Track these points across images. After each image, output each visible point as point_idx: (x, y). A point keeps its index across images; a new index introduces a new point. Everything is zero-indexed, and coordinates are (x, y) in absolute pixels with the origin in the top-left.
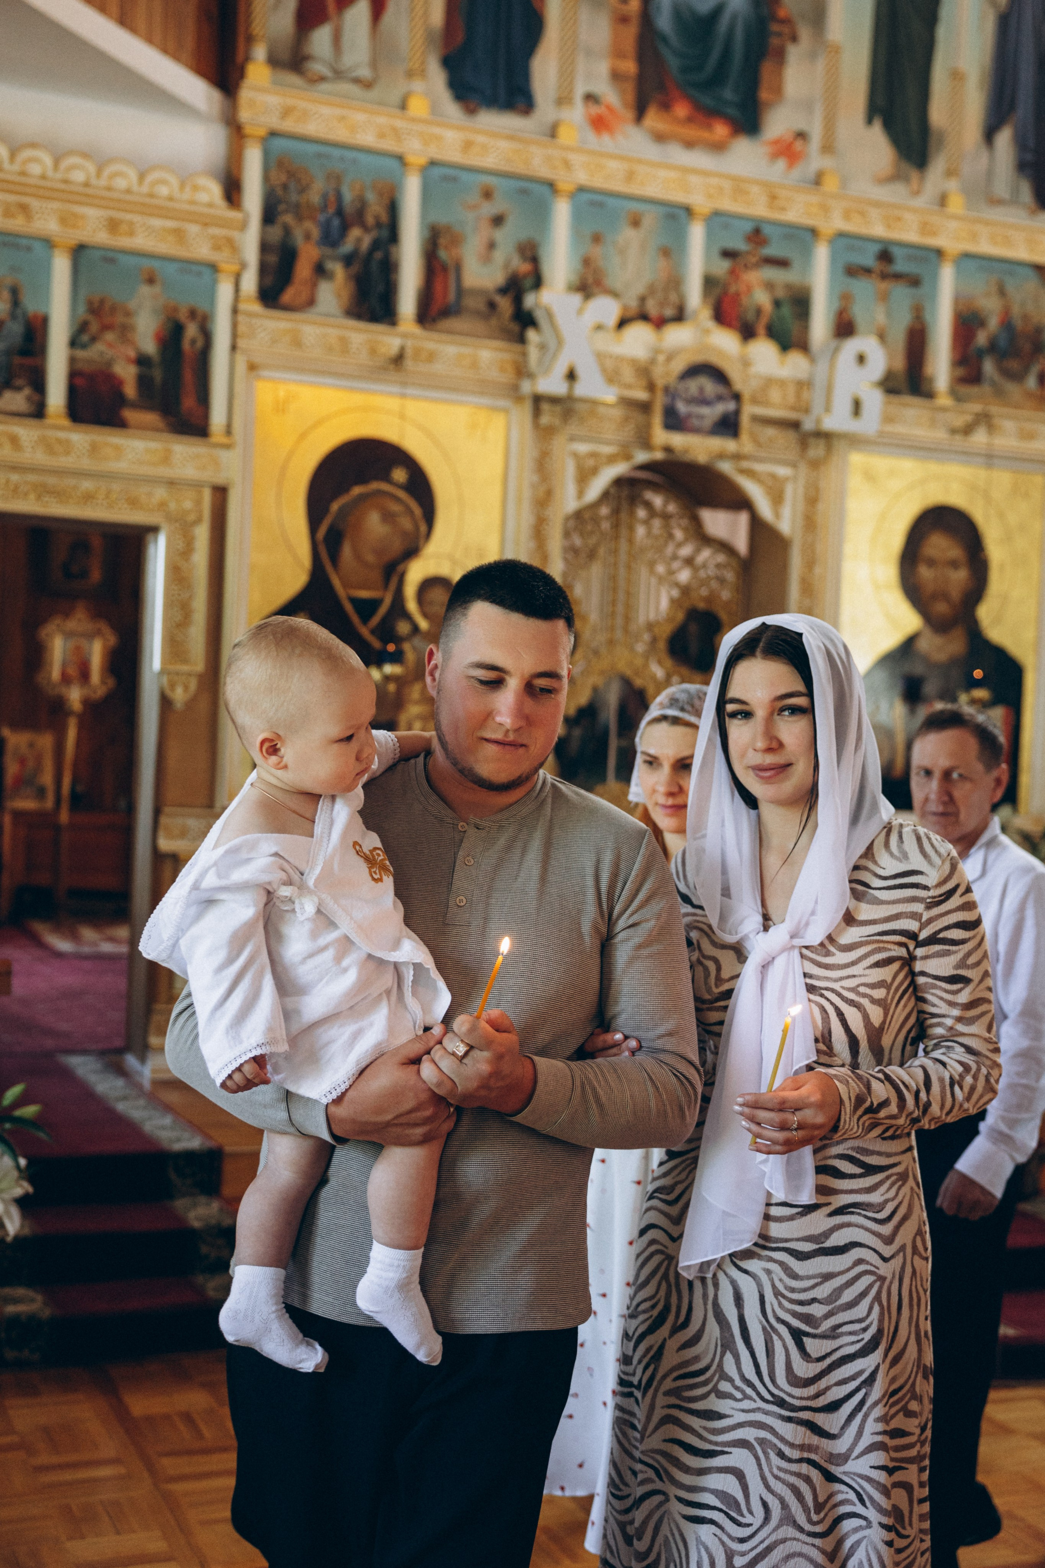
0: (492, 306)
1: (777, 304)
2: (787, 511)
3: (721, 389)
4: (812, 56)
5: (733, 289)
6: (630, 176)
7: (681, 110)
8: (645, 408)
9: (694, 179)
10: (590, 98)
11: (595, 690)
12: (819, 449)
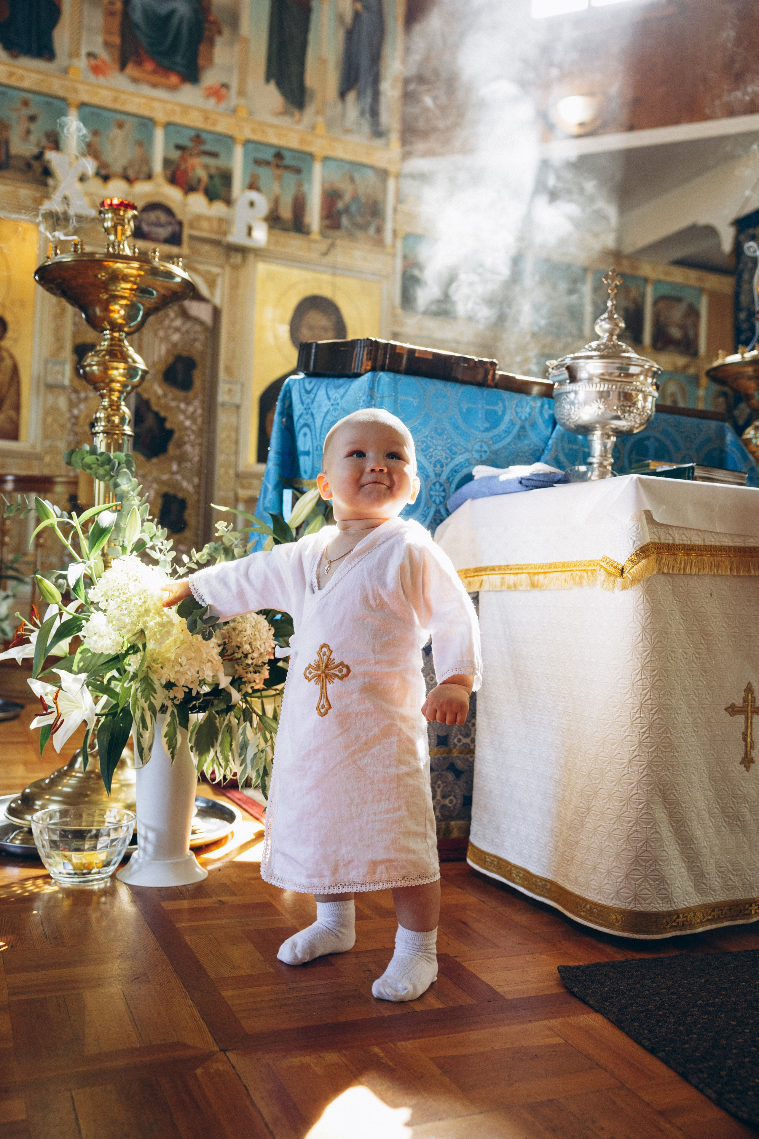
0: (29, 166)
1: (211, 177)
2: (218, 293)
3: (169, 219)
4: (231, 43)
5: (183, 167)
6: (116, 100)
7: (149, 66)
9: (156, 105)
10: (90, 55)
12: (237, 259)
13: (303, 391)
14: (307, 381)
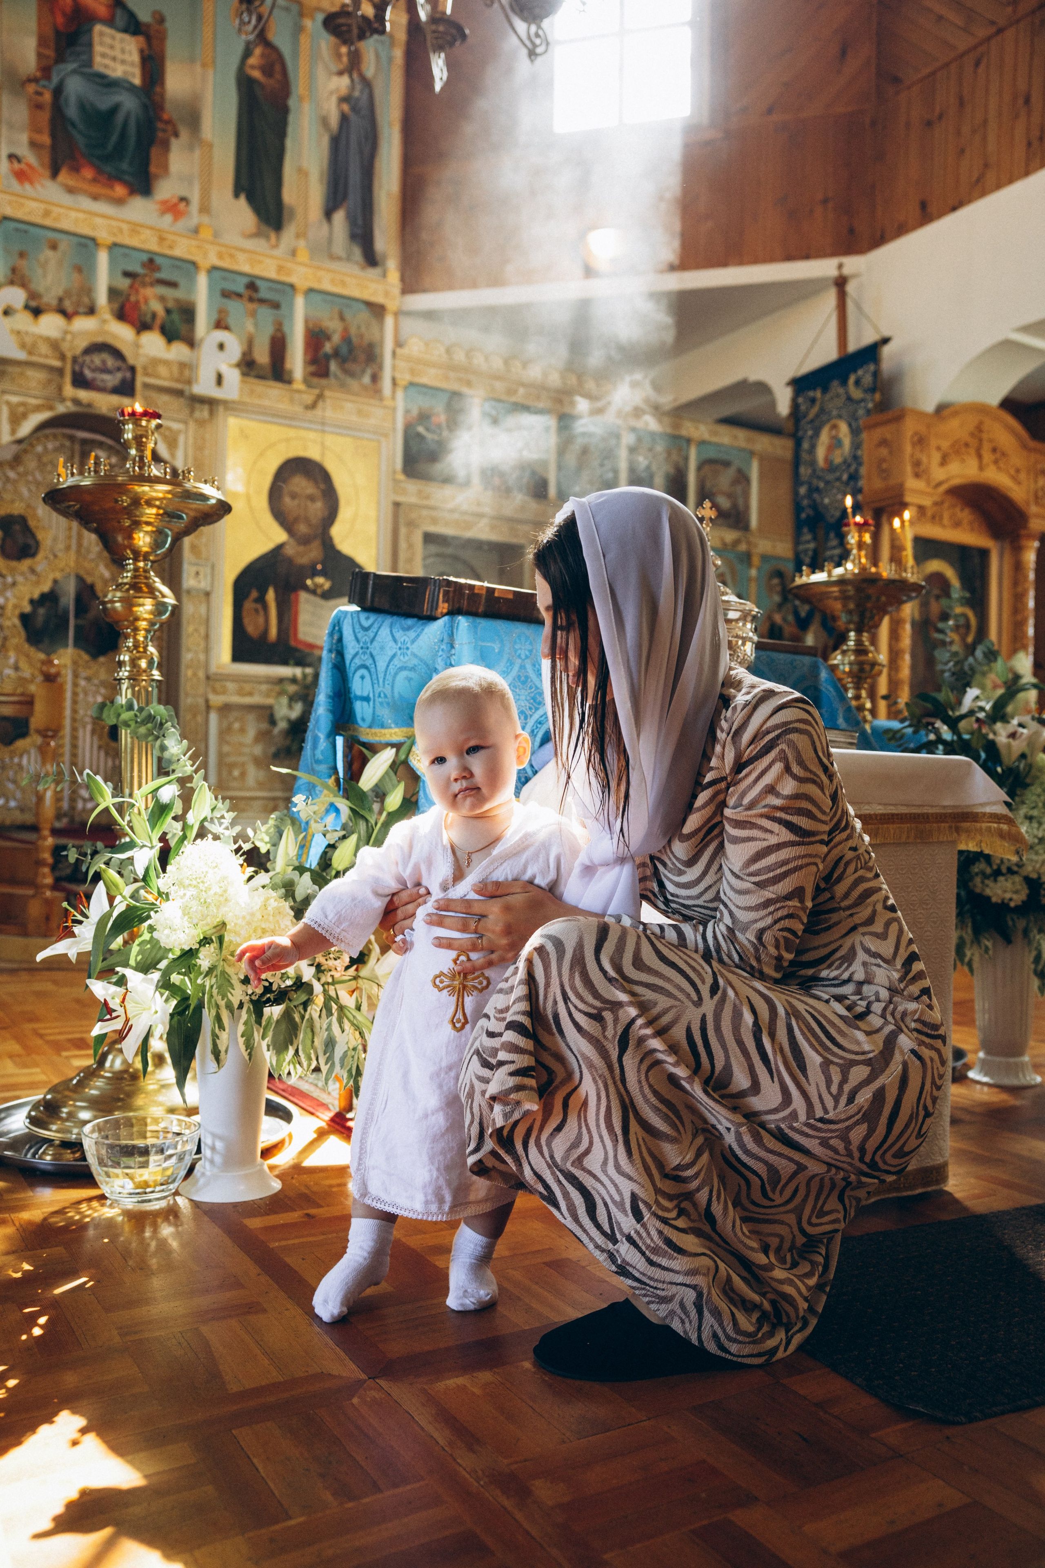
1: (168, 311)
2: (180, 453)
3: (119, 363)
4: (191, 148)
5: (133, 299)
6: (47, 213)
7: (88, 173)
8: (60, 372)
9: (99, 221)
10: (12, 157)
11: (55, 582)
12: (203, 412)
13: (357, 627)
14: (363, 616)
